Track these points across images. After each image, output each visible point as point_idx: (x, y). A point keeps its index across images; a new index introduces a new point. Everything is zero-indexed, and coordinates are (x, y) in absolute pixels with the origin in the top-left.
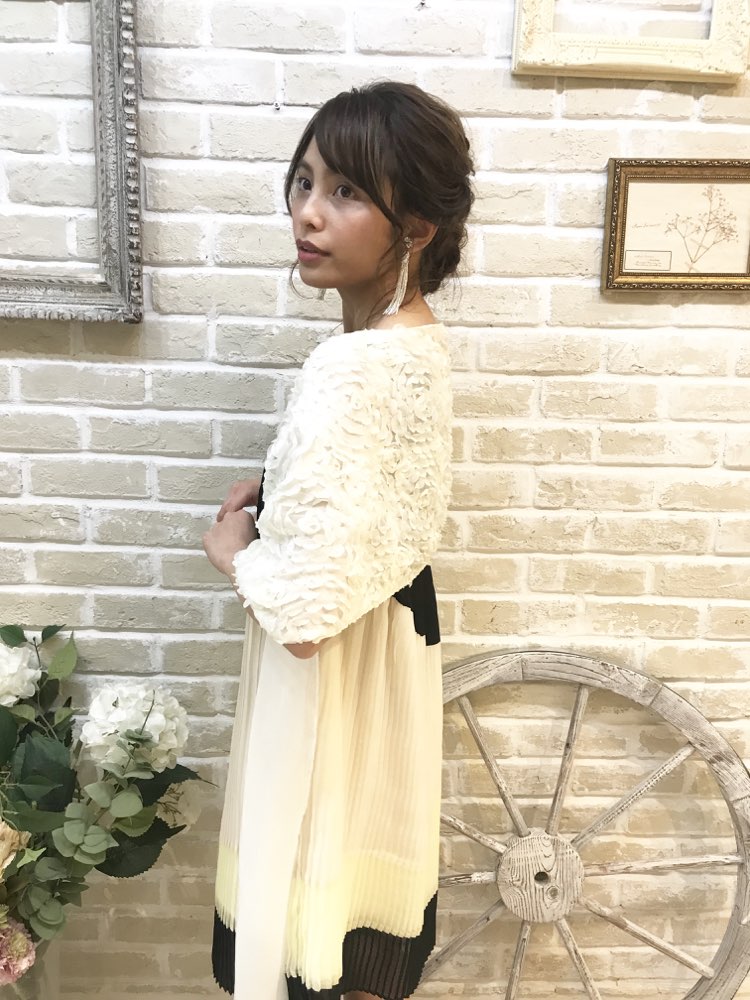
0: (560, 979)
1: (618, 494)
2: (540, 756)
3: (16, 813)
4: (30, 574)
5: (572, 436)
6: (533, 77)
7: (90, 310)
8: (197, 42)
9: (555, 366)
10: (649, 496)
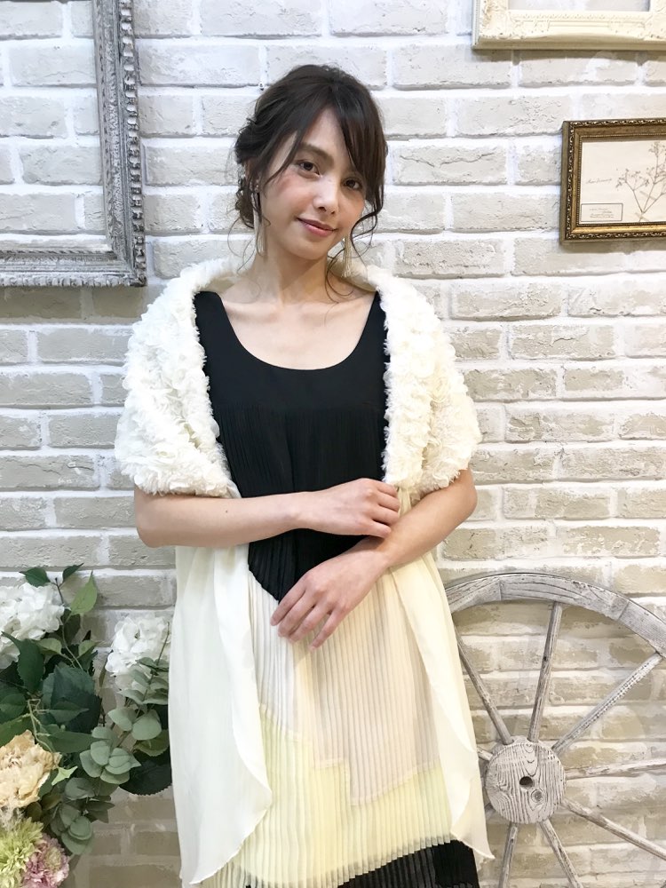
0: (545, 876)
1: (582, 426)
2: (521, 670)
3: (48, 735)
4: (51, 520)
5: (539, 375)
6: (492, 51)
7: (99, 277)
8: (188, 31)
9: (521, 312)
10: (610, 427)
